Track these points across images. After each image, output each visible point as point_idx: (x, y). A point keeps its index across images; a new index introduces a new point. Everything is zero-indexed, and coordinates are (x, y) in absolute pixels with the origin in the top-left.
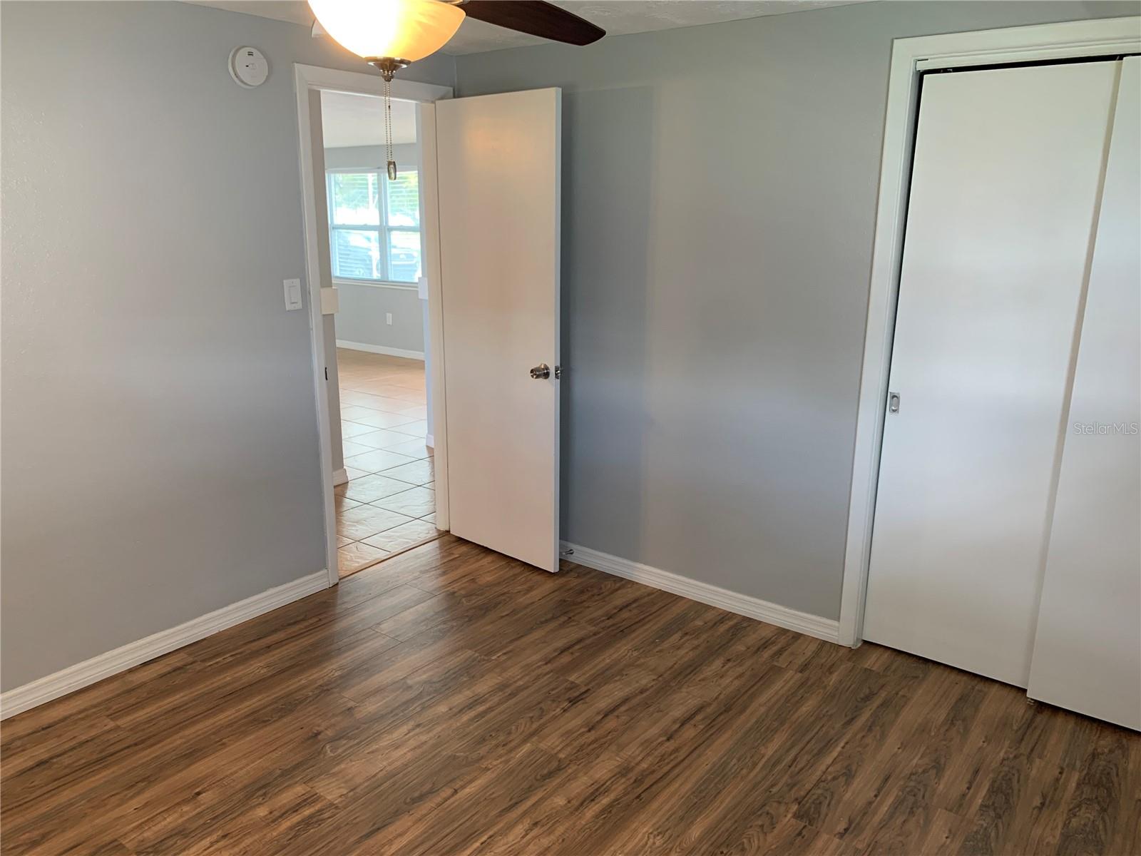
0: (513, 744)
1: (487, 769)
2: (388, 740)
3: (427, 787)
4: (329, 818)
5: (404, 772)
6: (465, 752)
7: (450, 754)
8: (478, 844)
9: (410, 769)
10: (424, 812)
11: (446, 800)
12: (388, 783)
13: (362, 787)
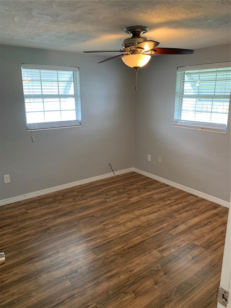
0: (104, 258)
1: (113, 252)
2: (141, 267)
3: (130, 249)
4: (155, 246)
5: (136, 255)
6: (118, 258)
7: (123, 258)
8: (120, 235)
9: (134, 256)
10: (131, 244)
11: (126, 246)
12: (141, 252)
13: (148, 253)
